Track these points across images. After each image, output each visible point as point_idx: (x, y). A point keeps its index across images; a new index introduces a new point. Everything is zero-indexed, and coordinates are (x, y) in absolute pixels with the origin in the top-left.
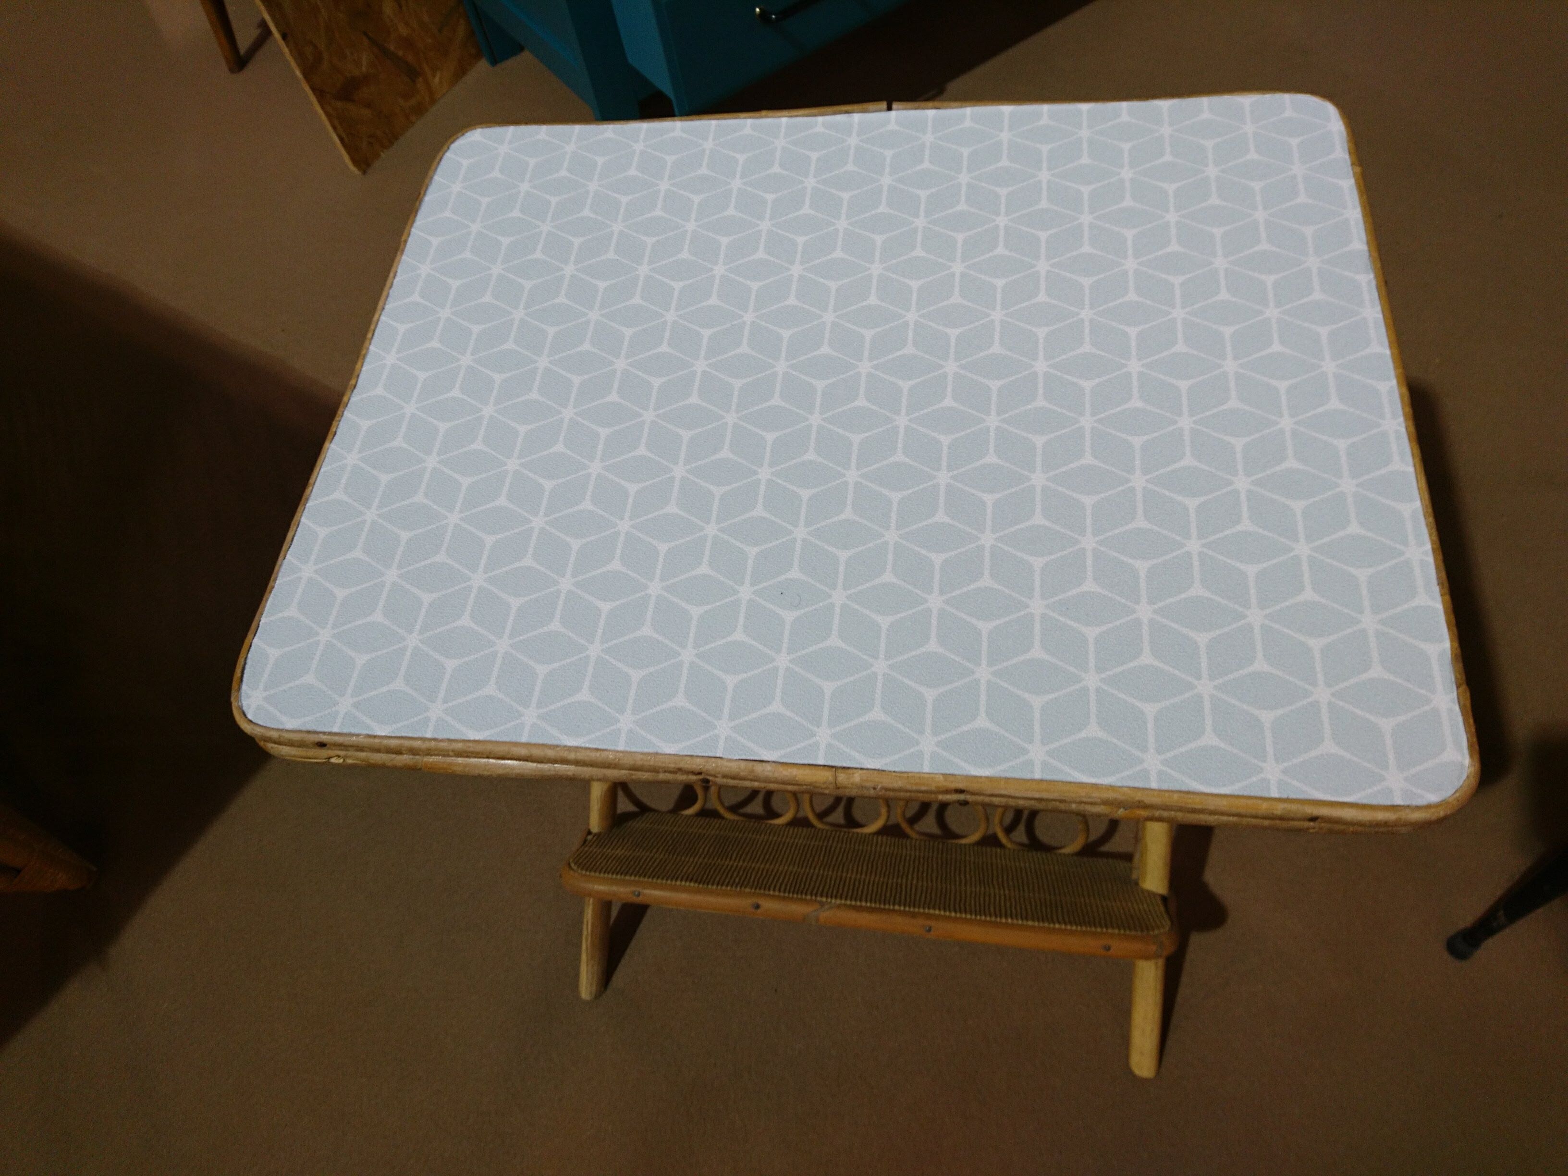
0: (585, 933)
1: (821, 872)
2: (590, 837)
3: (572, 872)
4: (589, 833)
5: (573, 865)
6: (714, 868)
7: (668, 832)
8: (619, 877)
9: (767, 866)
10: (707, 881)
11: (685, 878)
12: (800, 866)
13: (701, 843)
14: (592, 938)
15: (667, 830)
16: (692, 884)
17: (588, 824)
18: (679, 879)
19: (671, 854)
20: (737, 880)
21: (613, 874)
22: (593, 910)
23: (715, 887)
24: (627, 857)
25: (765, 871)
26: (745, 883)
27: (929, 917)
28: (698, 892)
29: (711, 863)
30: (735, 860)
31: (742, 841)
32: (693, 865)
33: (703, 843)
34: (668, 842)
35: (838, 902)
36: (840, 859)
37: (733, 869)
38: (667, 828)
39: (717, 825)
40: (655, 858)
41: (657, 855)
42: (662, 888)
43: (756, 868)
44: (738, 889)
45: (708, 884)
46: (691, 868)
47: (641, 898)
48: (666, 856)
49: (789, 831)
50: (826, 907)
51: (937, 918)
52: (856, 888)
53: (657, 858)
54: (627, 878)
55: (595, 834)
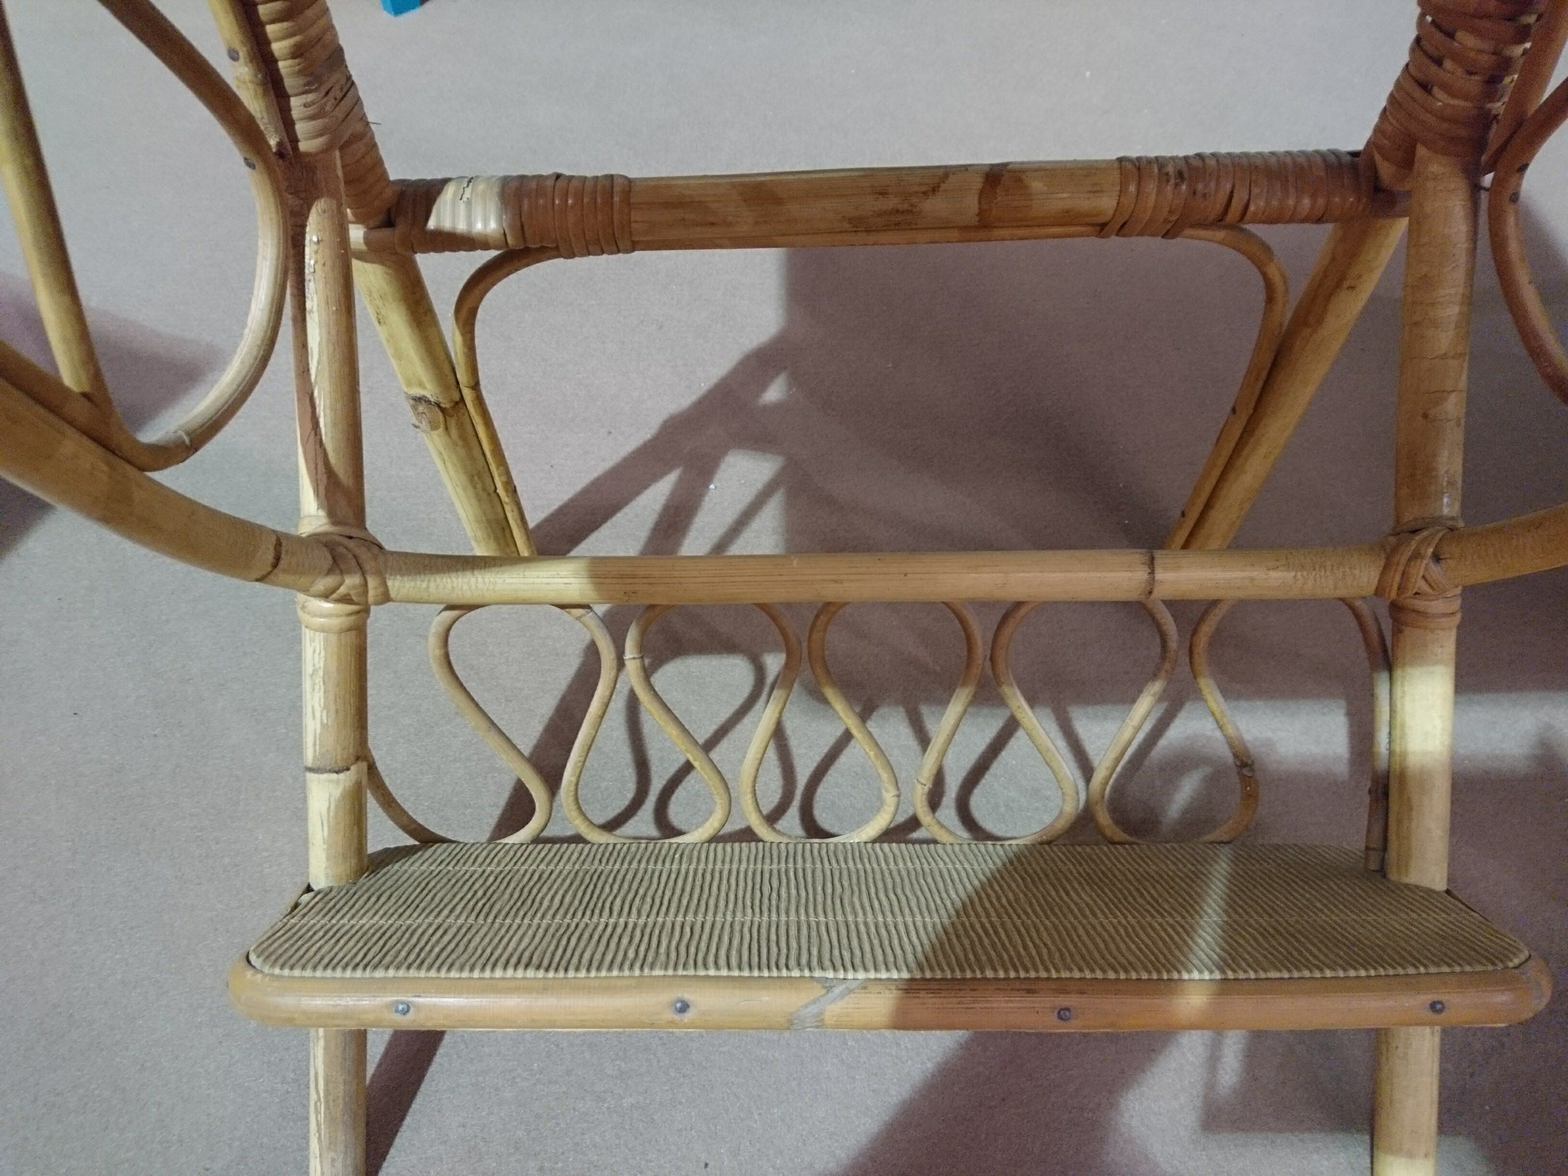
0: (313, 1096)
1: (803, 918)
2: (307, 897)
3: (249, 973)
4: (309, 889)
5: (253, 958)
6: (577, 934)
7: (476, 876)
8: (359, 973)
9: (690, 918)
10: (564, 963)
11: (513, 960)
12: (757, 910)
13: (545, 889)
14: (327, 1107)
15: (475, 871)
16: (530, 973)
17: (306, 874)
18: (500, 964)
19: (482, 917)
20: (631, 954)
21: (344, 968)
22: (326, 1048)
23: (583, 974)
24: (384, 929)
25: (687, 930)
26: (650, 958)
27: (1062, 987)
28: (545, 989)
29: (569, 925)
30: (620, 914)
31: (629, 877)
32: (530, 933)
33: (550, 889)
34: (476, 892)
35: (861, 975)
36: (829, 891)
37: (619, 930)
38: (473, 868)
39: (576, 855)
40: (445, 926)
41: (451, 920)
42: (456, 988)
43: (669, 925)
44: (637, 972)
45: (566, 970)
46: (526, 940)
47: (410, 1016)
48: (471, 920)
49: (715, 850)
50: (837, 991)
51: (1083, 987)
52: (886, 943)
53: (450, 927)
54: (379, 973)
55: (319, 892)
